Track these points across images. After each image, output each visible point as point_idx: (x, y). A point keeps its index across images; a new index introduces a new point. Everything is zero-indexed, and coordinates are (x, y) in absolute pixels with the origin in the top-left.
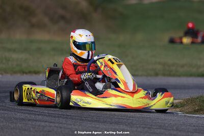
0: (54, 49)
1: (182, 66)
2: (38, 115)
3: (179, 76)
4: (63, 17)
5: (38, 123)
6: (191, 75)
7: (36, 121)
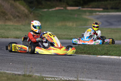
0: (14, 28)
1: (64, 35)
2: (8, 54)
3: (63, 39)
4: (18, 16)
5: (8, 57)
6: (68, 39)
7: (7, 56)
